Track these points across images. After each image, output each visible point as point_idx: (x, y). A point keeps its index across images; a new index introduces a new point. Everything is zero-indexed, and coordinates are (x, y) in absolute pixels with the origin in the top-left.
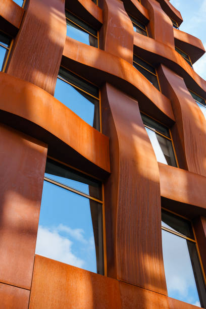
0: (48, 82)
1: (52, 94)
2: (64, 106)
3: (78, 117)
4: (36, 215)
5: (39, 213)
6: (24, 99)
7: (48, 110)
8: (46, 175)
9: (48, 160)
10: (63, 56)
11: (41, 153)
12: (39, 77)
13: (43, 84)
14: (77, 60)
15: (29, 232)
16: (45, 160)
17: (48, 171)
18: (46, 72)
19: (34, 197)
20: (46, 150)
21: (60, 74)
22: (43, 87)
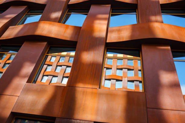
0: (158, 18)
1: (162, 22)
2: (170, 25)
3: (179, 27)
4: (176, 77)
5: (177, 76)
6: (150, 30)
7: (163, 30)
8: (174, 59)
9: (172, 52)
10: (161, 4)
11: (168, 50)
12: (153, 18)
13: (156, 20)
15: (176, 86)
16: (171, 52)
17: (174, 56)
18: (155, 14)
19: (172, 69)
20: (169, 48)
21: (162, 13)
22: (157, 21)
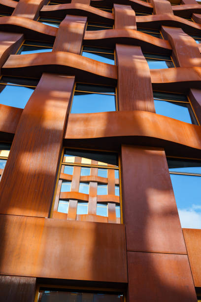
0: (149, 105)
1: (154, 112)
2: (165, 117)
3: (178, 121)
4: (172, 200)
5: (174, 198)
6: (136, 123)
7: (155, 124)
8: (170, 170)
9: (168, 159)
10: (153, 84)
11: (161, 156)
12: (141, 104)
13: (145, 108)
14: (163, 82)
15: (172, 213)
16: (165, 160)
17: (170, 166)
18: (144, 99)
19: (167, 188)
20: (163, 152)
21: (155, 96)
22: (146, 110)
